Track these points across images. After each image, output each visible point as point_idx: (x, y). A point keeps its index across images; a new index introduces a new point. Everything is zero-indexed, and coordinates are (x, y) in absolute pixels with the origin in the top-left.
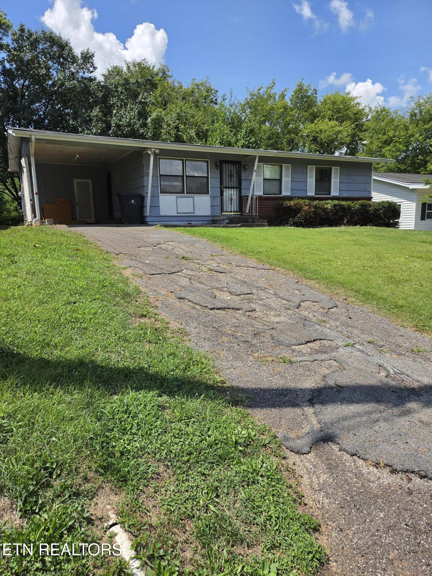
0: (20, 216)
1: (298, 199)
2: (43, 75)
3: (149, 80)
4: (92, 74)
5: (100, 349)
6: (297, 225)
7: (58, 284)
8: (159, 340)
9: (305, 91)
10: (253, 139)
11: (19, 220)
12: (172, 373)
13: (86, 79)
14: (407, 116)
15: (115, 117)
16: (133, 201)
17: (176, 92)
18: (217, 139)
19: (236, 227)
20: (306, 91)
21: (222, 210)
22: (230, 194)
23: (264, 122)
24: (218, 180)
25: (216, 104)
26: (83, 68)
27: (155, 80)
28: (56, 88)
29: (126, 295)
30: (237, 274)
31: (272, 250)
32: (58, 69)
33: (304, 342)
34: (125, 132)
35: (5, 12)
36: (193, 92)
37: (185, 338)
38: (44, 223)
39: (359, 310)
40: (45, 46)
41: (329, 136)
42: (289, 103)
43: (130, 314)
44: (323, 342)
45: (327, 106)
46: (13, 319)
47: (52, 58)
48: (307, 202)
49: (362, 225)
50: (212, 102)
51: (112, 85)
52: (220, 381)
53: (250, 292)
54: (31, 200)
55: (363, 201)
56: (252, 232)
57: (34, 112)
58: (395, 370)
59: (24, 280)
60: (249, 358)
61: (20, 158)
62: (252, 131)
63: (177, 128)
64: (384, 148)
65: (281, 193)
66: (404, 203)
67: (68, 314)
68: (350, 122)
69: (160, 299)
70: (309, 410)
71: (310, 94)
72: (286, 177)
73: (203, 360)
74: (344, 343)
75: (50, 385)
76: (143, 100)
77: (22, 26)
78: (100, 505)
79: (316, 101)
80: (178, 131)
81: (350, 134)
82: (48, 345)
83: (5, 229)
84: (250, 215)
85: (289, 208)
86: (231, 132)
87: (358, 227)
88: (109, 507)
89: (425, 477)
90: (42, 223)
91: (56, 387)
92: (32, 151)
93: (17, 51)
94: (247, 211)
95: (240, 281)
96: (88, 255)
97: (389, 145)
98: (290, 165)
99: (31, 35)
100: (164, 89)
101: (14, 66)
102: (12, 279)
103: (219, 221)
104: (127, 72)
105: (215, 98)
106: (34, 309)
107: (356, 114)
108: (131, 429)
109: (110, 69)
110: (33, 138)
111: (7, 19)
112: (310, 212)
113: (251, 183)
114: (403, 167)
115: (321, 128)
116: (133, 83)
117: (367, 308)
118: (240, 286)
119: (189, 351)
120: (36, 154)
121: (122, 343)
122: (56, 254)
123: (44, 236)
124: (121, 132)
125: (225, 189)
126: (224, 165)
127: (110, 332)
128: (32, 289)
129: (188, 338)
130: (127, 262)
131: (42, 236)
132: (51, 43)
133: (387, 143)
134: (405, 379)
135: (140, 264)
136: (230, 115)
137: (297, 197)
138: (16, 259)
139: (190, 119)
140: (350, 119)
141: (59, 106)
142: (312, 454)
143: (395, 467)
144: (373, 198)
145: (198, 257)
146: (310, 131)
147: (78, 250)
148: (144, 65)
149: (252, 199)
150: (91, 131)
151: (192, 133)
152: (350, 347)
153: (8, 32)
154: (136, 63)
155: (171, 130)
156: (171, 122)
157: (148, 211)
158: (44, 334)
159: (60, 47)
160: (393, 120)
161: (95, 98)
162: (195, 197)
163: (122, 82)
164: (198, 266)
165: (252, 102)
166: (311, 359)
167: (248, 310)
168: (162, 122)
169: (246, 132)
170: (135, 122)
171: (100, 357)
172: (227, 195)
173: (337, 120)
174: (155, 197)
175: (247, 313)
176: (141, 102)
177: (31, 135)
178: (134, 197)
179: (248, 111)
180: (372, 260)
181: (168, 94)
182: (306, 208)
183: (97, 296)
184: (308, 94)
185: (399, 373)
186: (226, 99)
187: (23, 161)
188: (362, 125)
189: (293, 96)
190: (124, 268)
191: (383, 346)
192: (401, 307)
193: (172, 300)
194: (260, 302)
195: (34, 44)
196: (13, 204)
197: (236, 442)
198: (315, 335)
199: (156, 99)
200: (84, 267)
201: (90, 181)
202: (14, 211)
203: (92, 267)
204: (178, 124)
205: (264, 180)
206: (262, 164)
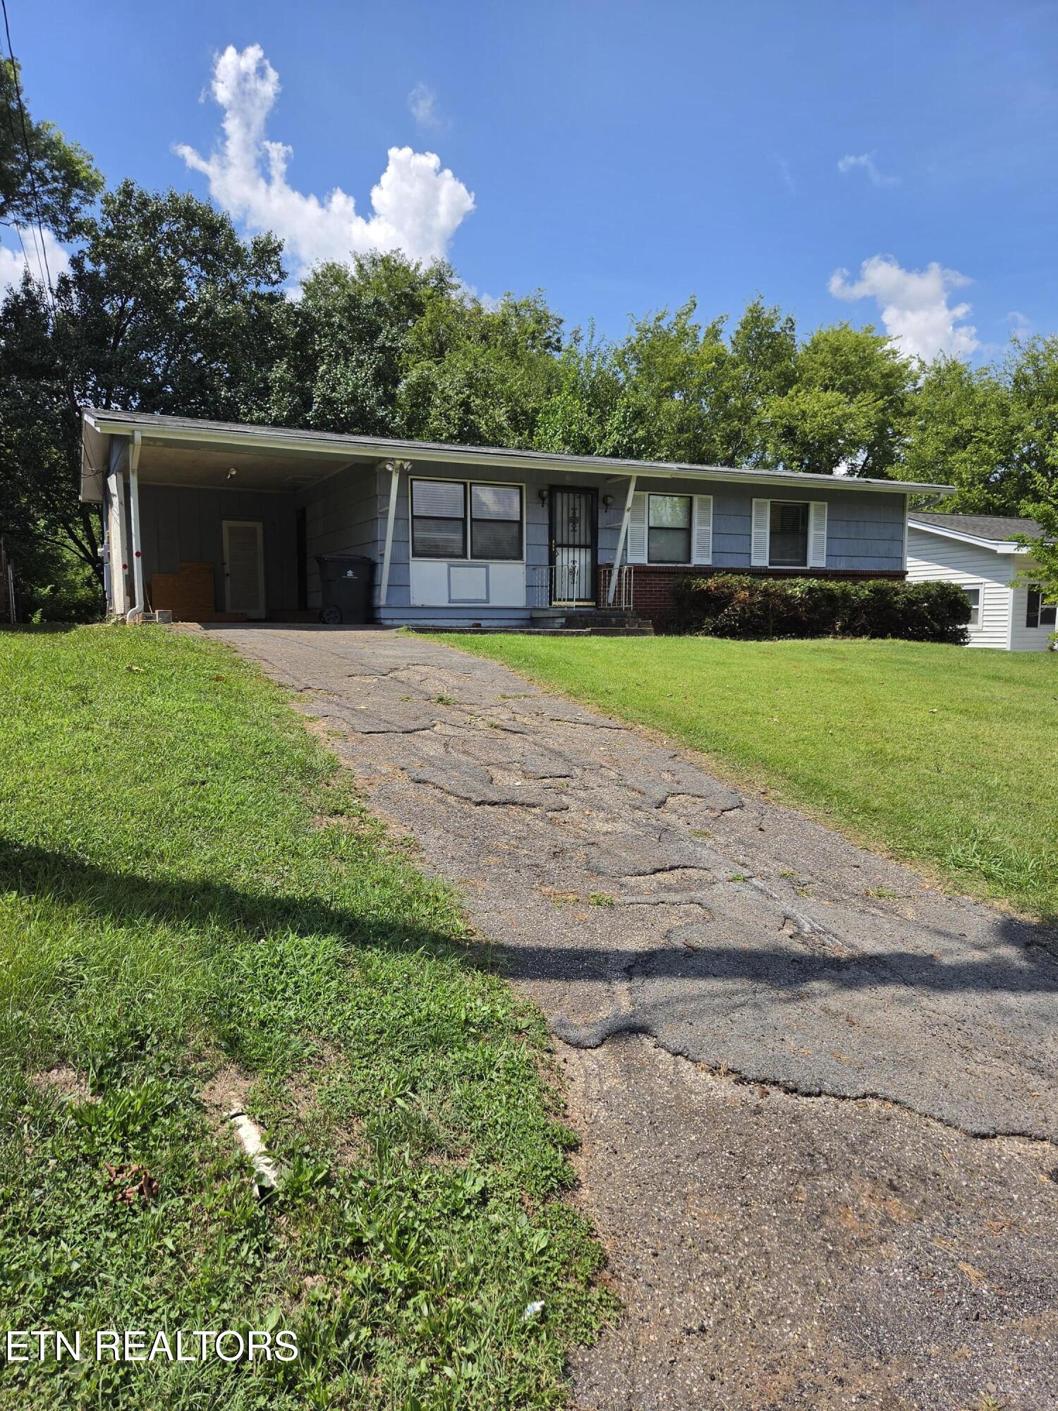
0: (96, 598)
1: (727, 573)
2: (167, 291)
3: (406, 295)
4: (276, 286)
5: (243, 866)
6: (722, 632)
7: (172, 746)
8: (362, 856)
9: (767, 323)
10: (641, 433)
11: (95, 609)
12: (375, 912)
13: (261, 297)
14: (1007, 384)
15: (323, 380)
16: (350, 573)
17: (466, 322)
18: (556, 432)
19: (579, 634)
20: (770, 322)
21: (552, 596)
22: (573, 560)
23: (669, 392)
24: (545, 529)
25: (558, 349)
26: (256, 274)
27: (420, 296)
28: (194, 320)
29: (308, 771)
30: (549, 735)
31: (638, 688)
32: (201, 277)
33: (648, 870)
34: (342, 416)
35: (90, 153)
36: (504, 324)
37: (415, 856)
38: (151, 618)
39: (787, 815)
40: (174, 228)
41: (822, 427)
42: (729, 349)
43: (312, 809)
44: (689, 872)
45: (819, 358)
46: (85, 807)
47: (189, 253)
48: (747, 580)
49: (873, 637)
50: (548, 345)
51: (319, 310)
52: (467, 931)
53: (567, 773)
54: (125, 567)
55: (882, 582)
56: (609, 646)
57: (143, 369)
58: (815, 925)
59: (106, 738)
60: (532, 894)
61: (107, 475)
62: (639, 414)
63: (465, 404)
64: (952, 454)
65: (689, 560)
66: (987, 586)
67: (188, 802)
68: (873, 394)
69: (378, 781)
70: (621, 987)
71: (778, 330)
72: (700, 523)
73: (441, 895)
74: (730, 876)
75: (148, 916)
76: (388, 344)
77: (127, 184)
78: (218, 1089)
79: (793, 346)
80: (468, 411)
81: (873, 421)
82: (148, 854)
83: (66, 630)
84: (616, 609)
85: (705, 593)
86: (590, 414)
87: (864, 639)
88: (232, 1093)
89: (795, 1091)
90: (148, 619)
91: (157, 922)
92: (134, 463)
93: (114, 236)
94: (610, 600)
95: (551, 751)
96: (239, 692)
97: (965, 448)
98: (711, 497)
99: (145, 203)
100: (440, 316)
101: (103, 266)
102: (82, 735)
103: (545, 621)
104: (357, 277)
105: (556, 337)
106: (124, 791)
107: (889, 375)
108: (284, 990)
109: (319, 271)
110: (138, 436)
111: (93, 168)
112: (754, 604)
113: (619, 534)
114: (998, 500)
115: (803, 407)
116: (368, 306)
117: (806, 810)
118: (547, 759)
119: (415, 879)
120: (141, 465)
121: (287, 858)
122: (173, 687)
123: (150, 648)
124: (334, 414)
125: (559, 550)
126: (559, 495)
127: (267, 838)
128: (121, 755)
129: (418, 856)
130: (320, 706)
131: (146, 649)
132: (188, 220)
133: (959, 442)
134: (828, 942)
135: (346, 712)
136: (588, 376)
137: (724, 569)
138: (91, 695)
139: (495, 384)
140: (874, 386)
141: (200, 355)
142: (604, 1049)
143: (744, 1073)
144: (910, 574)
145: (475, 699)
146: (778, 414)
147: (218, 679)
148: (395, 261)
149: (620, 572)
150: (266, 412)
151: (499, 416)
152: (739, 883)
153: (93, 195)
154: (378, 257)
155: (451, 409)
156: (451, 393)
157: (382, 596)
158: (142, 836)
159: (208, 230)
160: (973, 391)
161: (282, 339)
162: (491, 566)
163: (341, 302)
164: (468, 718)
165: (643, 346)
166: (653, 900)
167: (553, 807)
168: (430, 392)
169: (624, 417)
170: (367, 393)
171: (242, 879)
172: (565, 562)
173: (842, 389)
174: (400, 565)
175: (550, 814)
176: (382, 349)
177: (133, 431)
178: (351, 564)
179: (632, 368)
180: (851, 714)
181: (448, 327)
182: (743, 595)
183: (249, 772)
184: (773, 330)
185: (820, 932)
186: (581, 338)
187: (113, 482)
188: (902, 401)
189: (738, 333)
190: (311, 719)
191: (809, 883)
192: (875, 811)
193: (401, 783)
194: (582, 794)
195: (151, 223)
196: (81, 571)
197: (467, 1021)
198: (676, 857)
199: (420, 339)
200: (228, 715)
201: (259, 526)
202: (82, 587)
203: (244, 714)
204: (469, 397)
205: (649, 529)
206: (646, 494)
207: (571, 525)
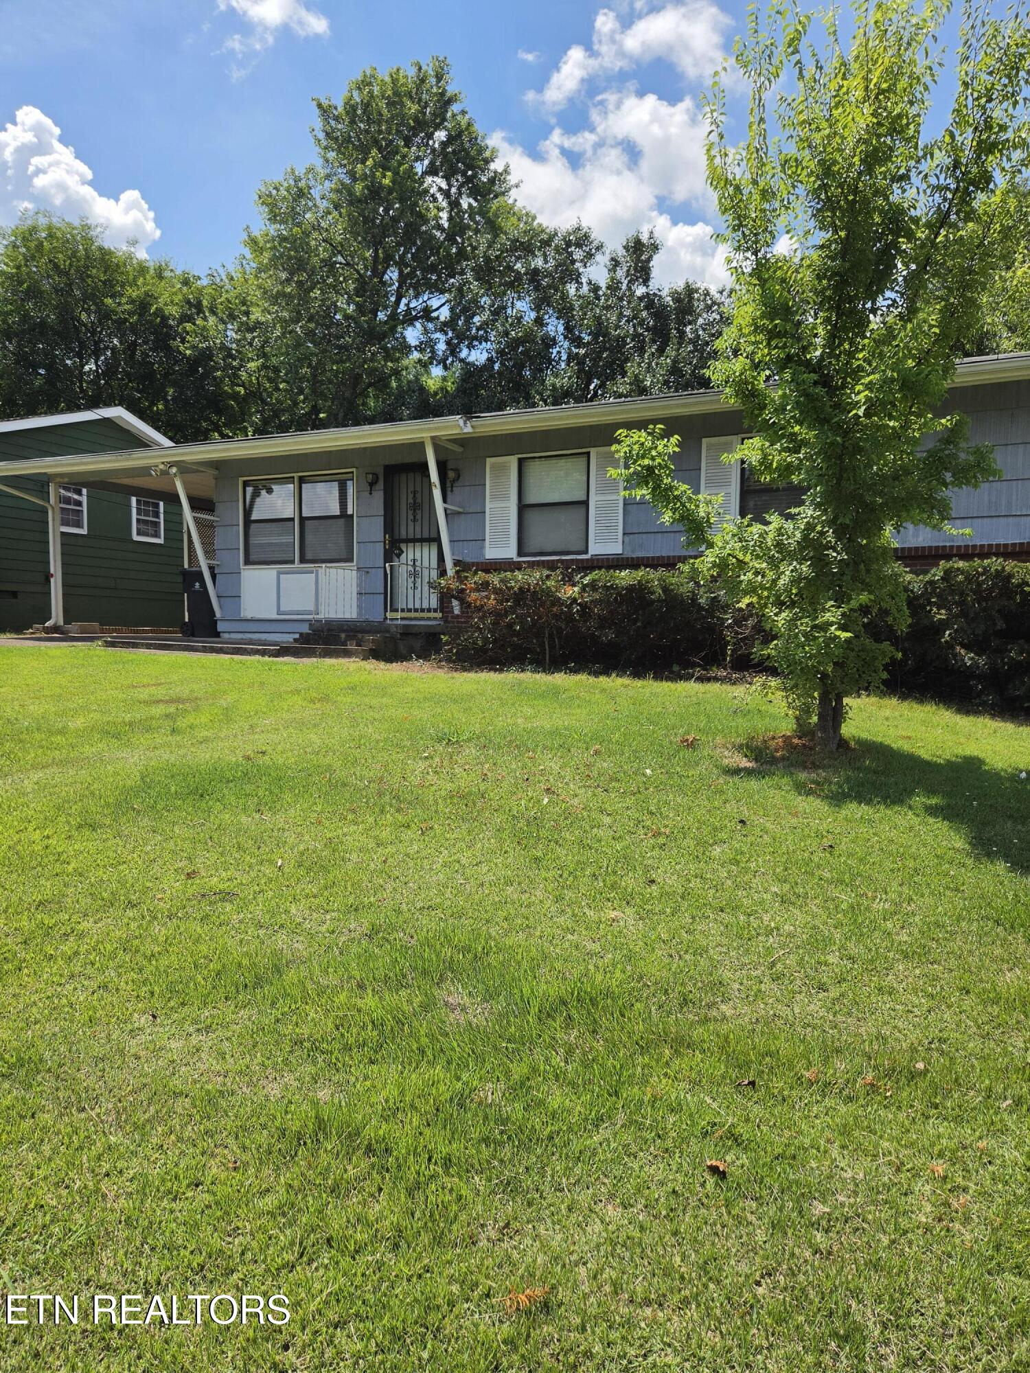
16: (197, 585)
21: (388, 606)
22: (414, 559)
24: (379, 522)
65: (585, 550)
72: (602, 491)
126: (396, 476)
157: (215, 609)
162: (320, 571)
172: (404, 562)
174: (233, 574)
178: (198, 575)
205: (523, 508)
206: (513, 461)
207: (410, 513)
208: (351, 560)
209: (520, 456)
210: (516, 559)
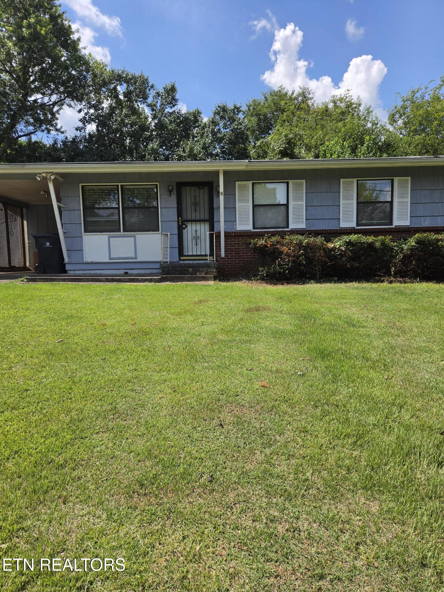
16: (48, 244)
21: (181, 253)
22: (196, 230)
24: (175, 211)
65: (287, 226)
98: (304, 181)
125: (185, 224)
126: (184, 188)
157: (66, 257)
172: (190, 231)
174: (76, 238)
178: (48, 238)
205: (254, 206)
206: (250, 183)
207: (193, 207)
208: (158, 230)
209: (253, 182)
210: (253, 230)
